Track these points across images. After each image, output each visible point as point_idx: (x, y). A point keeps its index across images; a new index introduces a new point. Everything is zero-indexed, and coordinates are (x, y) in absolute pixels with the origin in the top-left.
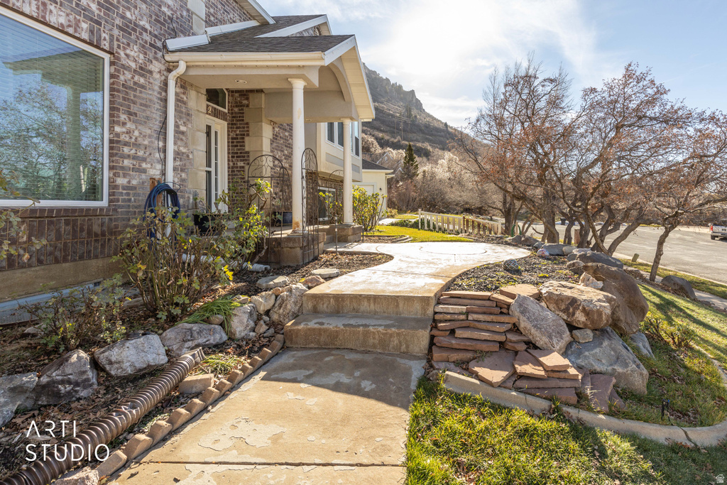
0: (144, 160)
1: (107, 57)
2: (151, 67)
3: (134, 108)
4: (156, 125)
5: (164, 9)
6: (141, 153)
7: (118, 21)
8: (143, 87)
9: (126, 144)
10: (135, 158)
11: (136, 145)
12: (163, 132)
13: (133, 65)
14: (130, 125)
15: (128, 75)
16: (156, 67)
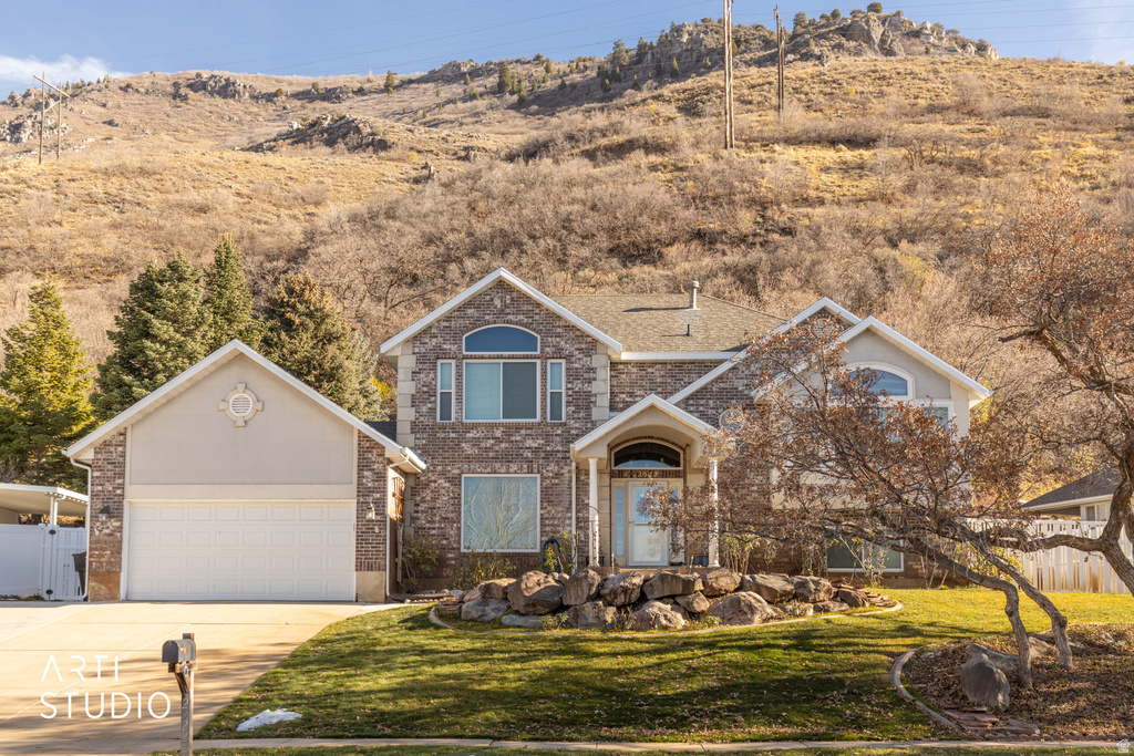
0: (558, 526)
1: (538, 476)
2: (563, 471)
3: (551, 498)
4: (566, 504)
5: (573, 432)
6: (556, 522)
7: (542, 455)
8: (558, 484)
9: (547, 519)
10: (552, 525)
11: (553, 518)
12: (569, 509)
13: (551, 475)
14: (549, 508)
15: (548, 481)
16: (565, 471)
